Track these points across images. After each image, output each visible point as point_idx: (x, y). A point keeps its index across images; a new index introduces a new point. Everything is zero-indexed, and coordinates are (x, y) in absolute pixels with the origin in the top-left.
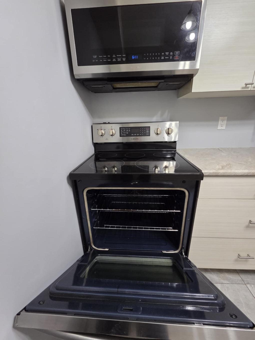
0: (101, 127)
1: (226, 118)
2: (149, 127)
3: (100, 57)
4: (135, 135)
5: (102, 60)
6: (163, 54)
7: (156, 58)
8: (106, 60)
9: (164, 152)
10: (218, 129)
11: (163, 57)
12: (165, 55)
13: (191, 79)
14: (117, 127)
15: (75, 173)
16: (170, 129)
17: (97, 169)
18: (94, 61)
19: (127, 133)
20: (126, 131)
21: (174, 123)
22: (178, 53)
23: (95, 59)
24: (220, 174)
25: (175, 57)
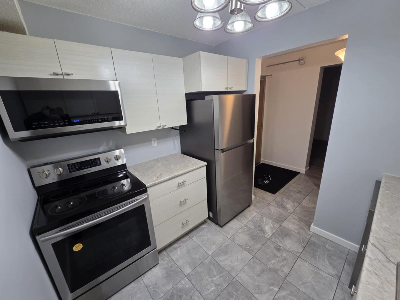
0: (43, 169)
1: (156, 138)
2: (99, 158)
3: (41, 123)
4: (86, 167)
5: (43, 126)
7: (95, 121)
8: (48, 125)
10: (153, 146)
11: (100, 120)
16: (118, 156)
19: (77, 168)
20: (75, 166)
23: (35, 125)
24: (156, 184)
25: (109, 119)
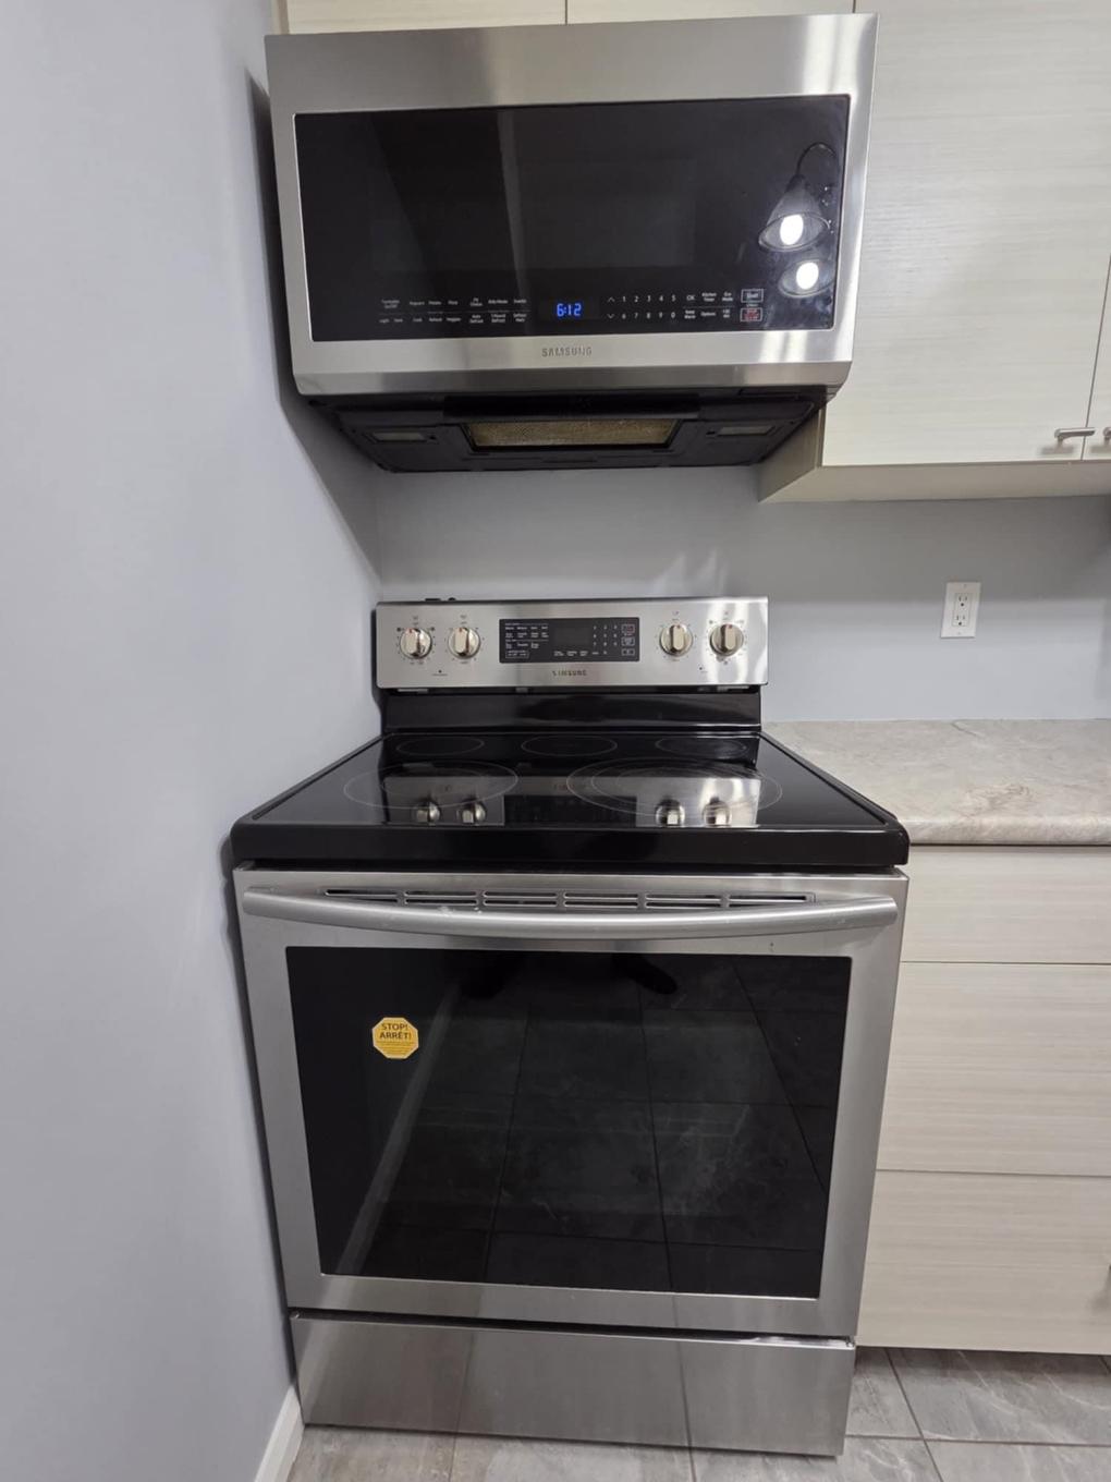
0: (416, 618)
1: (976, 587)
2: (636, 621)
3: (415, 304)
4: (571, 653)
5: (420, 320)
6: (692, 298)
7: (661, 315)
8: (440, 320)
9: (706, 735)
10: (944, 635)
11: (693, 312)
12: (699, 304)
13: (817, 412)
14: (490, 620)
15: (262, 821)
16: (727, 630)
17: (390, 807)
18: (385, 321)
19: (536, 646)
20: (529, 637)
21: (742, 605)
22: (755, 296)
23: (391, 314)
25: (744, 312)
